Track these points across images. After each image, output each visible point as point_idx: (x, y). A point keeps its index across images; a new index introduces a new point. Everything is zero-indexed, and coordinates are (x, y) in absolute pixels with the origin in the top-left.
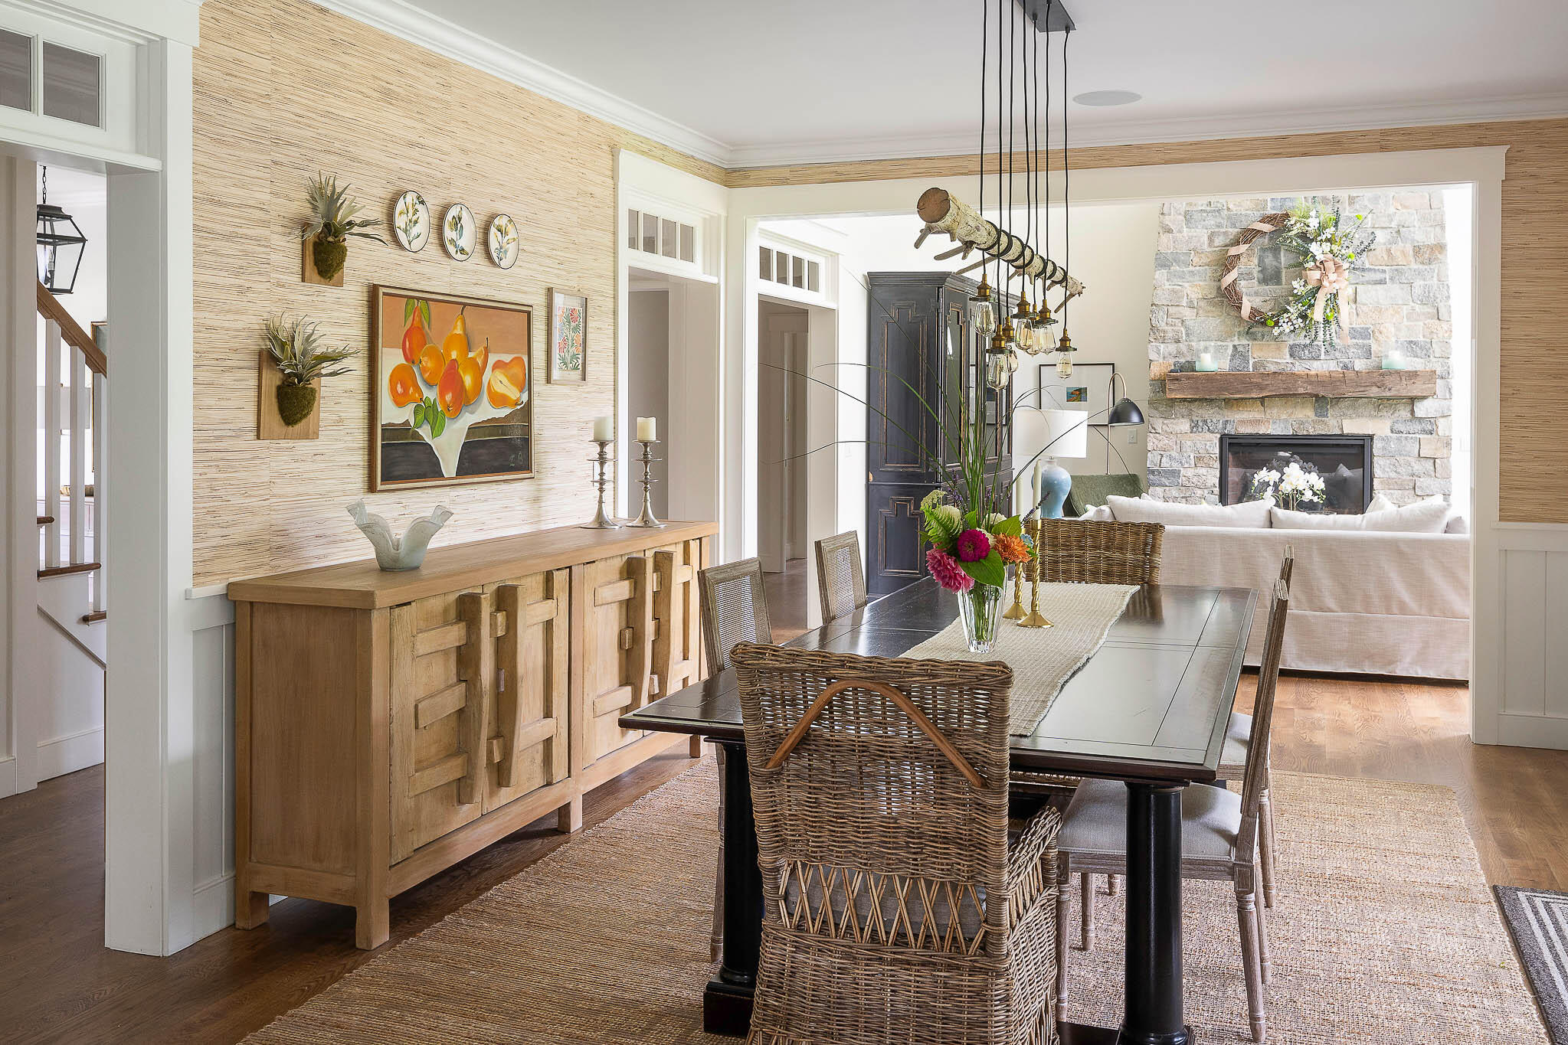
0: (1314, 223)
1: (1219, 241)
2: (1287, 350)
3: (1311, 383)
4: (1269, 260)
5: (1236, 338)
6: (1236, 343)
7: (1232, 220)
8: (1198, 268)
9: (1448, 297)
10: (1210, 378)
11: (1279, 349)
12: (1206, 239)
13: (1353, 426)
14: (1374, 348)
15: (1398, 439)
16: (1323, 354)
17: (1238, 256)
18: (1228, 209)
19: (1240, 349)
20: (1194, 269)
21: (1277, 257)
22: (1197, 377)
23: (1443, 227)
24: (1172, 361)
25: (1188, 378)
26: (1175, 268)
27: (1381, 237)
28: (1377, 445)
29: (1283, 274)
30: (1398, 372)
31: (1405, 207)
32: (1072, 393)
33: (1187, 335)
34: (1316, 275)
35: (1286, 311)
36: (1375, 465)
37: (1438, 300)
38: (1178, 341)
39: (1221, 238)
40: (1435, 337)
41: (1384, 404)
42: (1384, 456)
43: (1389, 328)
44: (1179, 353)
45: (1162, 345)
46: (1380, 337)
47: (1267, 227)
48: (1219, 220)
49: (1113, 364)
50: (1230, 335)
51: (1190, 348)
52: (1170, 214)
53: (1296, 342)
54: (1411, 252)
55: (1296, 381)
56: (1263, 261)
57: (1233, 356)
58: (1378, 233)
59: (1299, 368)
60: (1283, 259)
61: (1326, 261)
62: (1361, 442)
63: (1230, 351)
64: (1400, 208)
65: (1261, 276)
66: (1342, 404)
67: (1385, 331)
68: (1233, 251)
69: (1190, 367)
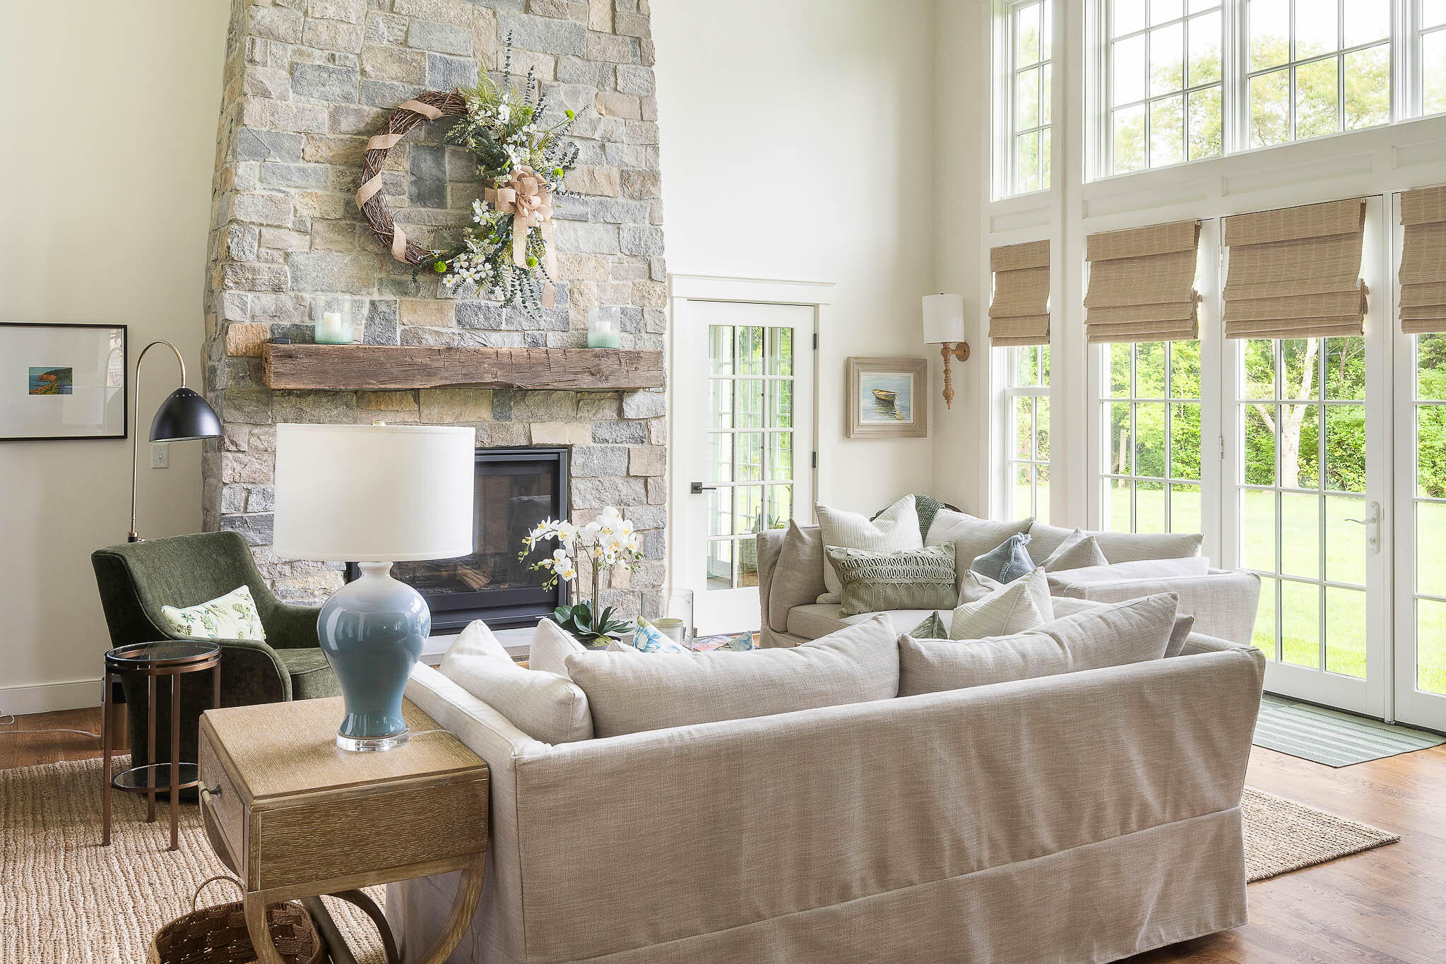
0: (505, 113)
1: (348, 124)
2: (452, 314)
3: (501, 366)
4: (427, 165)
5: (375, 289)
6: (376, 297)
7: (369, 90)
8: (313, 165)
9: (662, 248)
10: (346, 355)
11: (440, 310)
12: (326, 115)
13: (547, 433)
14: (573, 314)
15: (602, 450)
16: (504, 322)
17: (384, 153)
18: (363, 72)
19: (383, 308)
20: (306, 165)
21: (439, 163)
22: (325, 353)
23: (655, 148)
24: (267, 324)
25: (310, 354)
26: (274, 159)
27: (585, 152)
28: (577, 459)
29: (449, 189)
30: (616, 353)
31: (611, 112)
32: (41, 379)
33: (295, 279)
34: (511, 195)
35: (464, 249)
36: (574, 491)
37: (650, 252)
38: (277, 289)
39: (352, 119)
40: (647, 304)
41: (581, 398)
42: (582, 478)
43: (592, 289)
44: (278, 313)
45: (250, 295)
46: (582, 302)
47: (431, 111)
48: (347, 88)
49: (125, 327)
50: (368, 284)
51: (299, 301)
52: (265, 65)
53: (467, 301)
54: (618, 180)
55: (480, 363)
56: (419, 167)
57: (371, 319)
58: (578, 143)
59: (470, 342)
60: (447, 167)
61: (523, 176)
62: (554, 457)
63: (366, 310)
64: (603, 112)
65: (414, 190)
66: (530, 400)
67: (586, 291)
68: (377, 143)
69: (305, 335)
